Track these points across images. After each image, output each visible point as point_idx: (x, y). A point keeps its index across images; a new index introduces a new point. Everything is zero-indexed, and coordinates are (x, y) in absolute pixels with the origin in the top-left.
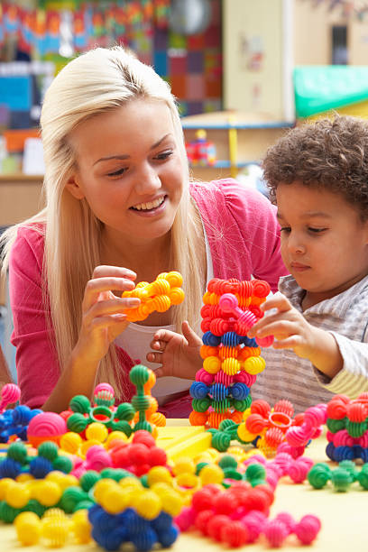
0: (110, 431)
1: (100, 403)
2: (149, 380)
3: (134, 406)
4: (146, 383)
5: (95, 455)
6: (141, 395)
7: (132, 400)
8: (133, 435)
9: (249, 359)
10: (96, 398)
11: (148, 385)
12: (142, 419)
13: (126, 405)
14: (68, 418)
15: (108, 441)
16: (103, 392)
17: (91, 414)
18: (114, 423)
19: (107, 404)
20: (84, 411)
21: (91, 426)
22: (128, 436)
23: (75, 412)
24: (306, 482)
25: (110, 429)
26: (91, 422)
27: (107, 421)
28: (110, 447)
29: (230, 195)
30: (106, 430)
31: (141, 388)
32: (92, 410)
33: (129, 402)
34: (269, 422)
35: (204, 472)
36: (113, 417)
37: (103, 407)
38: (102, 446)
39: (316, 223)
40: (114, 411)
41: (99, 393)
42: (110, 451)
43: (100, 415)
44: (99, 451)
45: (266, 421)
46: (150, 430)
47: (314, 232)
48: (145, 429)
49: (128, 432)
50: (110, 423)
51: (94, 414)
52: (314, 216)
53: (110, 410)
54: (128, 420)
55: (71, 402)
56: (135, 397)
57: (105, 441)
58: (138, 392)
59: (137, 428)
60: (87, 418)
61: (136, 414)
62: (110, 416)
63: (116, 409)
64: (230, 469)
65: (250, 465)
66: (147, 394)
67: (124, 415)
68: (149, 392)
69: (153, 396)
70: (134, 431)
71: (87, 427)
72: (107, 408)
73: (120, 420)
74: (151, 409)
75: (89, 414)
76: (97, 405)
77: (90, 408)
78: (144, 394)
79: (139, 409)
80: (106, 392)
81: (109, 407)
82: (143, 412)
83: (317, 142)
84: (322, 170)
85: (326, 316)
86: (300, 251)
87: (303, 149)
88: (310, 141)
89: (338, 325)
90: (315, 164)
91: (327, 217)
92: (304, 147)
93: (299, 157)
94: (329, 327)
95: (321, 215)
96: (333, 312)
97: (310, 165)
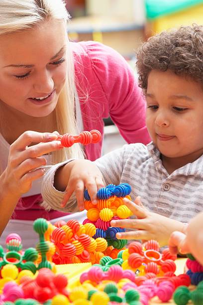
0: (20, 271)
1: (11, 249)
2: (48, 229)
3: (37, 250)
4: (46, 232)
5: (11, 289)
6: (43, 241)
7: (36, 246)
8: (37, 273)
9: (120, 207)
10: (8, 245)
11: (48, 233)
12: (44, 260)
13: (32, 249)
15: (19, 277)
16: (13, 240)
17: (5, 258)
18: (23, 264)
19: (17, 249)
21: (5, 267)
22: (34, 273)
24: (172, 301)
25: (20, 268)
26: (4, 264)
27: (17, 262)
28: (21, 283)
29: (95, 60)
30: (17, 270)
31: (43, 236)
32: (5, 254)
34: (146, 258)
35: (94, 297)
36: (21, 259)
37: (14, 252)
38: (14, 282)
39: (180, 103)
40: (22, 255)
41: (10, 241)
42: (21, 286)
43: (12, 258)
44: (13, 286)
45: (143, 257)
46: (50, 268)
48: (47, 267)
49: (34, 270)
50: (20, 264)
51: (7, 258)
53: (19, 254)
54: (33, 261)
57: (17, 278)
58: (40, 239)
59: (41, 267)
60: (1, 261)
61: (39, 256)
62: (19, 259)
63: (24, 252)
64: (113, 295)
65: (128, 290)
66: (47, 240)
67: (30, 258)
68: (48, 238)
70: (39, 269)
71: (2, 268)
72: (16, 253)
73: (27, 261)
74: (51, 251)
75: (3, 258)
76: (9, 251)
77: (3, 253)
78: (45, 240)
79: (42, 252)
80: (15, 240)
81: (18, 252)
82: (45, 254)
83: (187, 41)
84: (191, 62)
85: (190, 176)
86: (165, 124)
87: (176, 46)
88: (180, 40)
89: (198, 182)
90: (186, 57)
91: (190, 99)
92: (177, 45)
93: (175, 51)
94: (192, 184)
95: (186, 98)
96: (198, 173)
97: (183, 58)
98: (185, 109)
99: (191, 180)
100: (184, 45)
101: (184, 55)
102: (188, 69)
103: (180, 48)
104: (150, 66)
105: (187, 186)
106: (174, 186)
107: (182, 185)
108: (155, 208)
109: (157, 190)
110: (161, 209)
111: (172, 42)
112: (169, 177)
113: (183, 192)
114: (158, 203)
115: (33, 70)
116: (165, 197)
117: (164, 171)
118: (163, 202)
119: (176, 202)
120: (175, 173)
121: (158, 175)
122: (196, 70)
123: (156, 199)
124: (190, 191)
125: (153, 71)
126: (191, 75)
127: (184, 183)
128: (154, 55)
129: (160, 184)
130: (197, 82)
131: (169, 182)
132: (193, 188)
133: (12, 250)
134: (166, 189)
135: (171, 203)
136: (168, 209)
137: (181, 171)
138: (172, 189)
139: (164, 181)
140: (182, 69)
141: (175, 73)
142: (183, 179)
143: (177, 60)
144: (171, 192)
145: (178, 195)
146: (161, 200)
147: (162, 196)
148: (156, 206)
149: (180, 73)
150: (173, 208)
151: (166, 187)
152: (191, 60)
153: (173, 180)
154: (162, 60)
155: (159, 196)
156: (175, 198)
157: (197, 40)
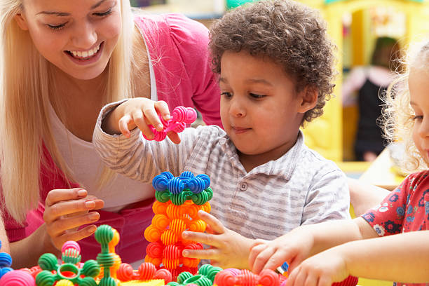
1: (67, 260)
2: (113, 238)
3: (99, 263)
6: (107, 253)
7: (97, 258)
10: (64, 255)
11: (112, 242)
12: (107, 275)
13: (92, 261)
14: (37, 275)
16: (70, 249)
17: (59, 271)
18: (80, 279)
19: (74, 261)
20: (52, 268)
21: (59, 283)
23: (43, 269)
25: (77, 284)
26: (58, 279)
27: (74, 277)
29: (173, 26)
31: (106, 247)
32: (59, 267)
33: (95, 259)
36: (79, 273)
37: (70, 264)
39: (257, 89)
40: (80, 267)
41: (66, 251)
43: (67, 272)
47: (254, 97)
50: (77, 279)
51: (61, 271)
52: (257, 82)
53: (77, 267)
54: (93, 276)
55: (40, 260)
56: (99, 255)
58: (103, 250)
59: (102, 284)
60: (55, 275)
61: (101, 271)
62: (76, 273)
63: (83, 264)
66: (111, 252)
67: (89, 272)
68: (114, 250)
69: (117, 253)
71: (56, 284)
72: (73, 265)
73: (86, 276)
74: (116, 265)
75: (56, 271)
76: (65, 262)
77: (57, 265)
78: (109, 251)
79: (104, 266)
80: (73, 249)
81: (76, 264)
82: (108, 268)
83: (264, 17)
84: (269, 42)
85: (272, 176)
86: (241, 114)
87: (251, 23)
88: (257, 16)
89: (281, 184)
90: (263, 35)
91: (269, 84)
92: (252, 21)
93: (249, 28)
94: (274, 186)
95: (264, 82)
96: (282, 174)
97: (259, 36)
98: (263, 96)
99: (273, 181)
100: (260, 21)
101: (260, 32)
102: (265, 49)
103: (255, 25)
104: (221, 46)
105: (268, 187)
106: (252, 186)
107: (262, 186)
108: (228, 210)
109: (231, 189)
110: (236, 212)
111: (247, 18)
112: (248, 175)
113: (264, 194)
114: (232, 205)
115: (71, 21)
116: (241, 199)
117: (241, 168)
118: (238, 204)
119: (254, 205)
120: (255, 171)
121: (234, 172)
122: (275, 50)
123: (230, 200)
124: (271, 193)
125: (226, 52)
126: (270, 56)
127: (265, 183)
128: (226, 33)
129: (236, 183)
130: (276, 63)
131: (246, 181)
132: (275, 190)
133: (68, 262)
134: (242, 189)
135: (248, 206)
136: (244, 213)
137: (262, 169)
138: (250, 190)
139: (241, 179)
140: (258, 49)
141: (251, 53)
142: (263, 179)
143: (252, 39)
144: (248, 193)
145: (257, 197)
146: (236, 201)
147: (238, 197)
148: (230, 209)
149: (255, 53)
150: (250, 211)
151: (243, 186)
152: (268, 38)
153: (252, 178)
154: (235, 39)
155: (234, 197)
156: (253, 200)
157: (275, 16)
